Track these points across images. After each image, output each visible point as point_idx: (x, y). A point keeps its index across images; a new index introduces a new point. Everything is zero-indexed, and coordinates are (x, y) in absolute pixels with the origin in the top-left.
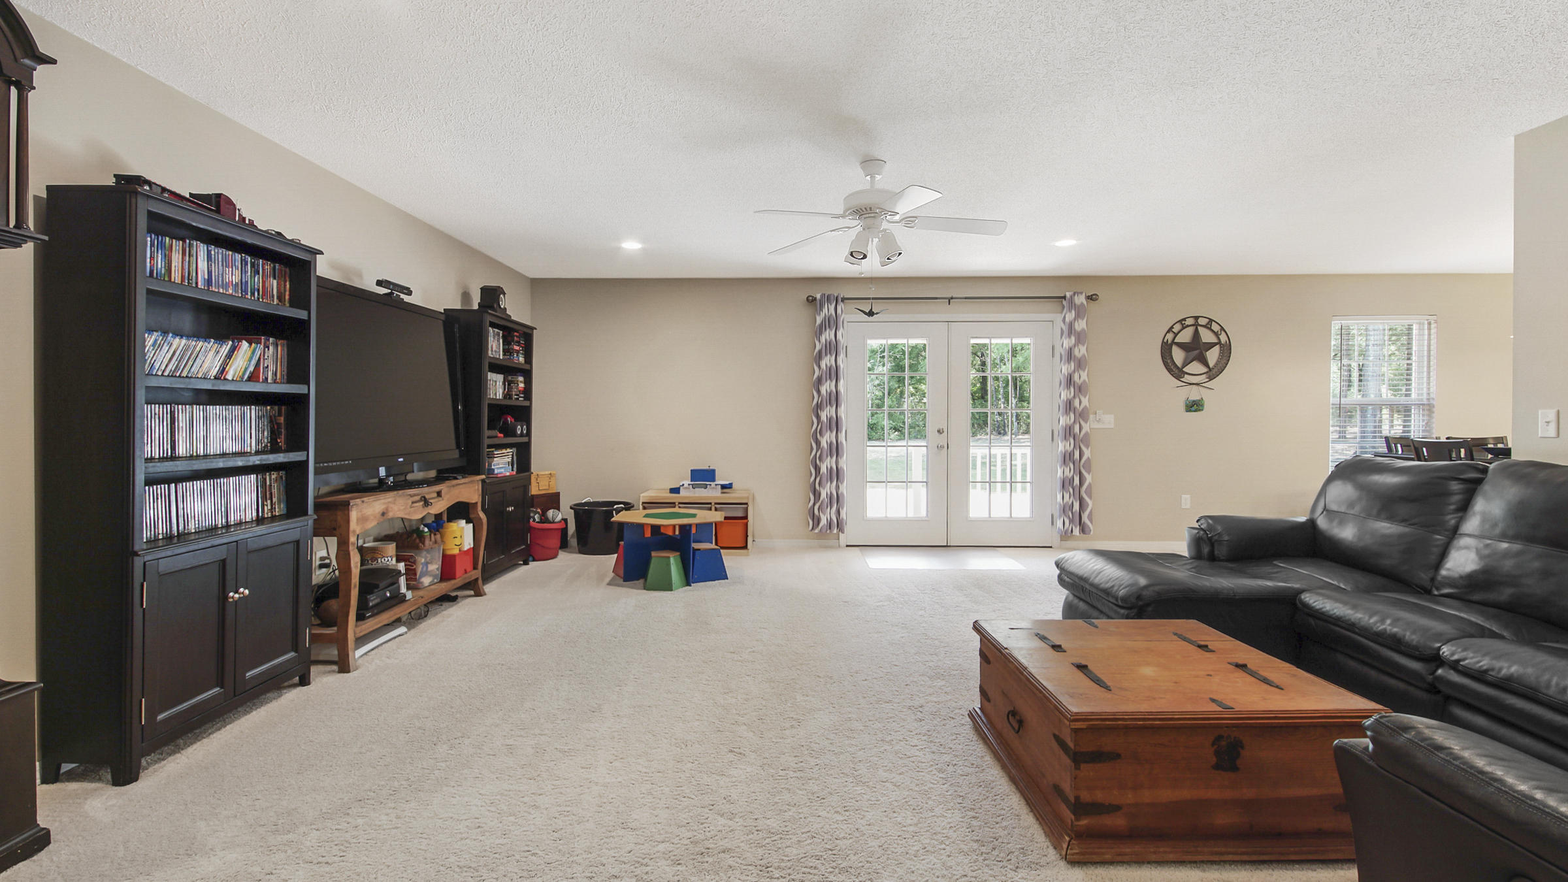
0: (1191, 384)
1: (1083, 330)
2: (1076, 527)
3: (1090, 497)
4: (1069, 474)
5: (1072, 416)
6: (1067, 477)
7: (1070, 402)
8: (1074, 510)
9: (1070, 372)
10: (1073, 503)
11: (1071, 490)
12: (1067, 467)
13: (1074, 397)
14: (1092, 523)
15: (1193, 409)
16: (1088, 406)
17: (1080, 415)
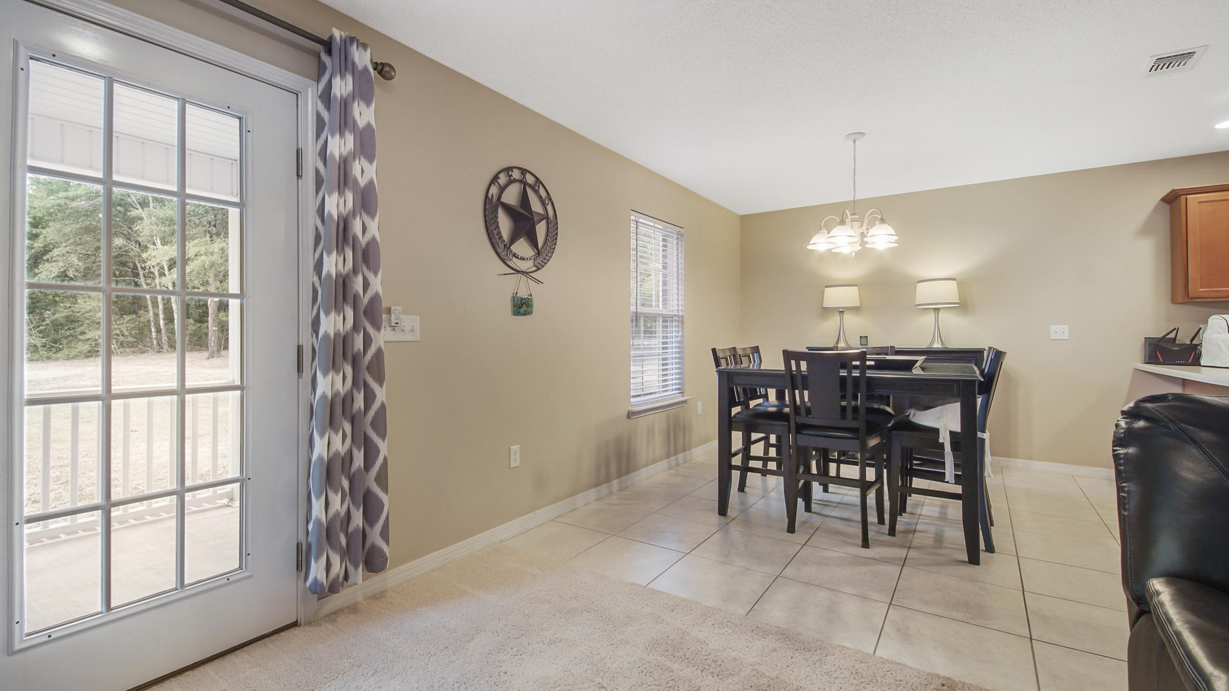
0: (518, 272)
1: (369, 126)
2: (356, 567)
3: (385, 489)
4: (340, 446)
5: (349, 313)
6: (337, 454)
7: (344, 282)
8: (351, 529)
9: (344, 212)
10: (348, 512)
11: (346, 484)
12: (336, 432)
13: (355, 271)
14: (387, 542)
15: (522, 310)
16: (380, 292)
17: (365, 313)
